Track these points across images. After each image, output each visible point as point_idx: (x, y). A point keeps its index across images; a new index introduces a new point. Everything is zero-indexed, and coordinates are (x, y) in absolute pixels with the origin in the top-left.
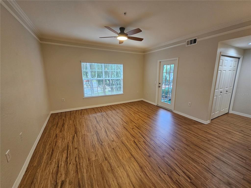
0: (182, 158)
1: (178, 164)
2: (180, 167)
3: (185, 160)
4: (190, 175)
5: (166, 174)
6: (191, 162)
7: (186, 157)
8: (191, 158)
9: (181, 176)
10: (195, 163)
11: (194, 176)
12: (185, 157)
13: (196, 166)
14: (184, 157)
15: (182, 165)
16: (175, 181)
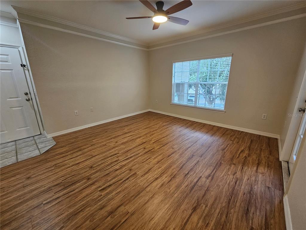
0: (82, 198)
1: (73, 192)
2: (66, 195)
3: (77, 202)
4: (51, 205)
5: (63, 182)
6: (71, 210)
7: (83, 205)
8: (79, 212)
9: (54, 194)
10: (67, 216)
11: (47, 210)
12: (81, 204)
13: (62, 216)
14: (83, 203)
15: (70, 198)
16: (51, 188)
